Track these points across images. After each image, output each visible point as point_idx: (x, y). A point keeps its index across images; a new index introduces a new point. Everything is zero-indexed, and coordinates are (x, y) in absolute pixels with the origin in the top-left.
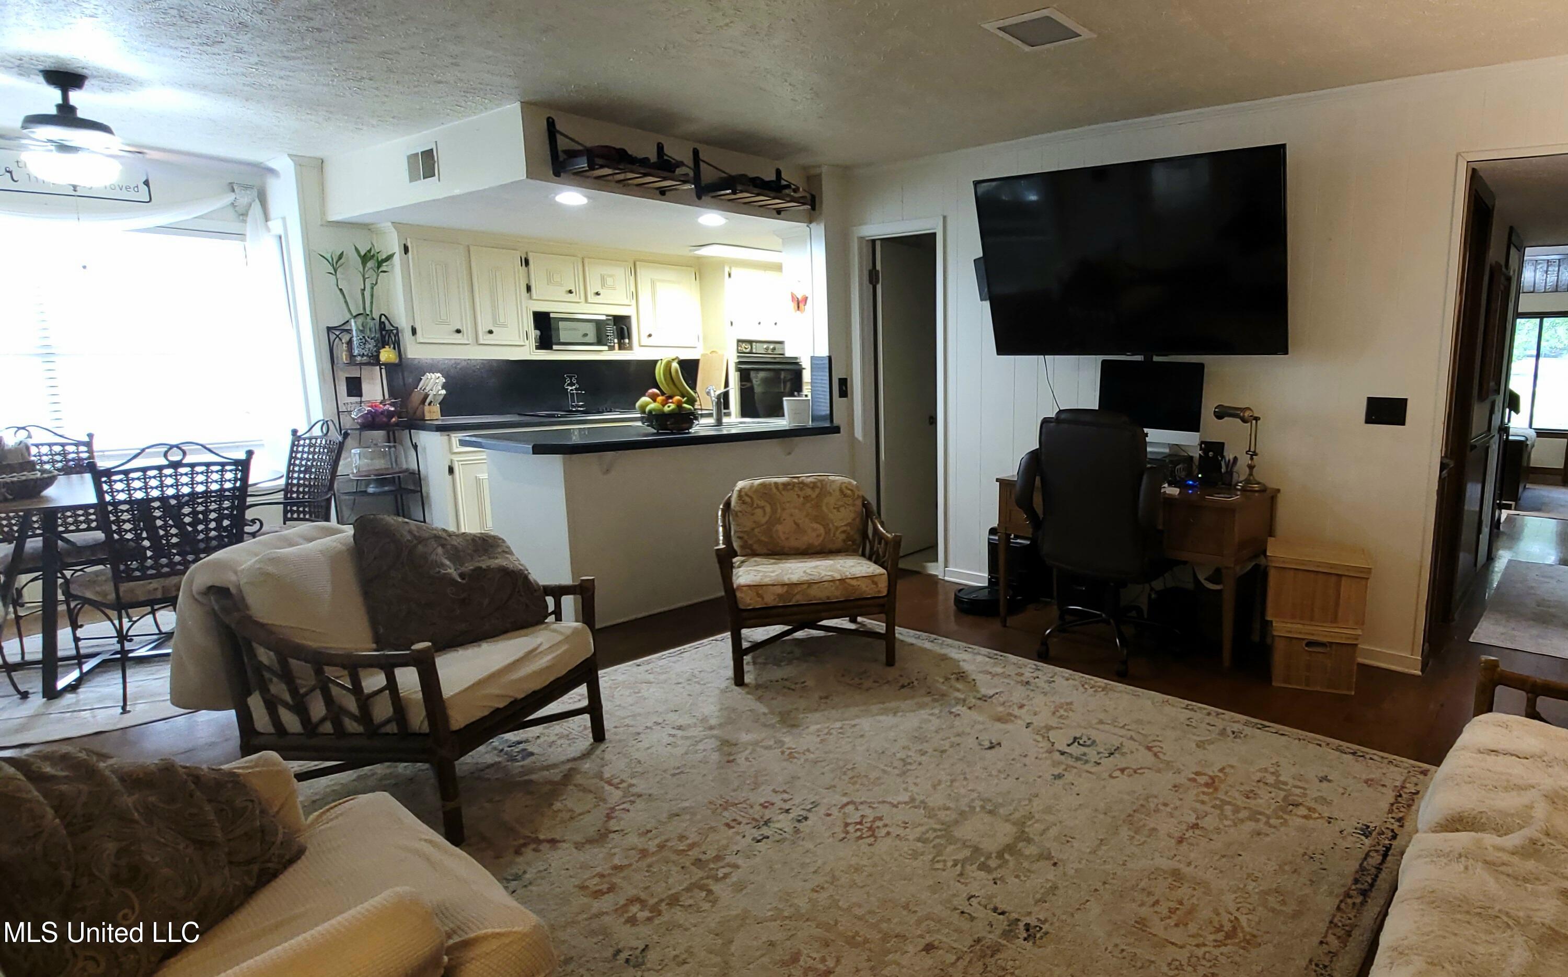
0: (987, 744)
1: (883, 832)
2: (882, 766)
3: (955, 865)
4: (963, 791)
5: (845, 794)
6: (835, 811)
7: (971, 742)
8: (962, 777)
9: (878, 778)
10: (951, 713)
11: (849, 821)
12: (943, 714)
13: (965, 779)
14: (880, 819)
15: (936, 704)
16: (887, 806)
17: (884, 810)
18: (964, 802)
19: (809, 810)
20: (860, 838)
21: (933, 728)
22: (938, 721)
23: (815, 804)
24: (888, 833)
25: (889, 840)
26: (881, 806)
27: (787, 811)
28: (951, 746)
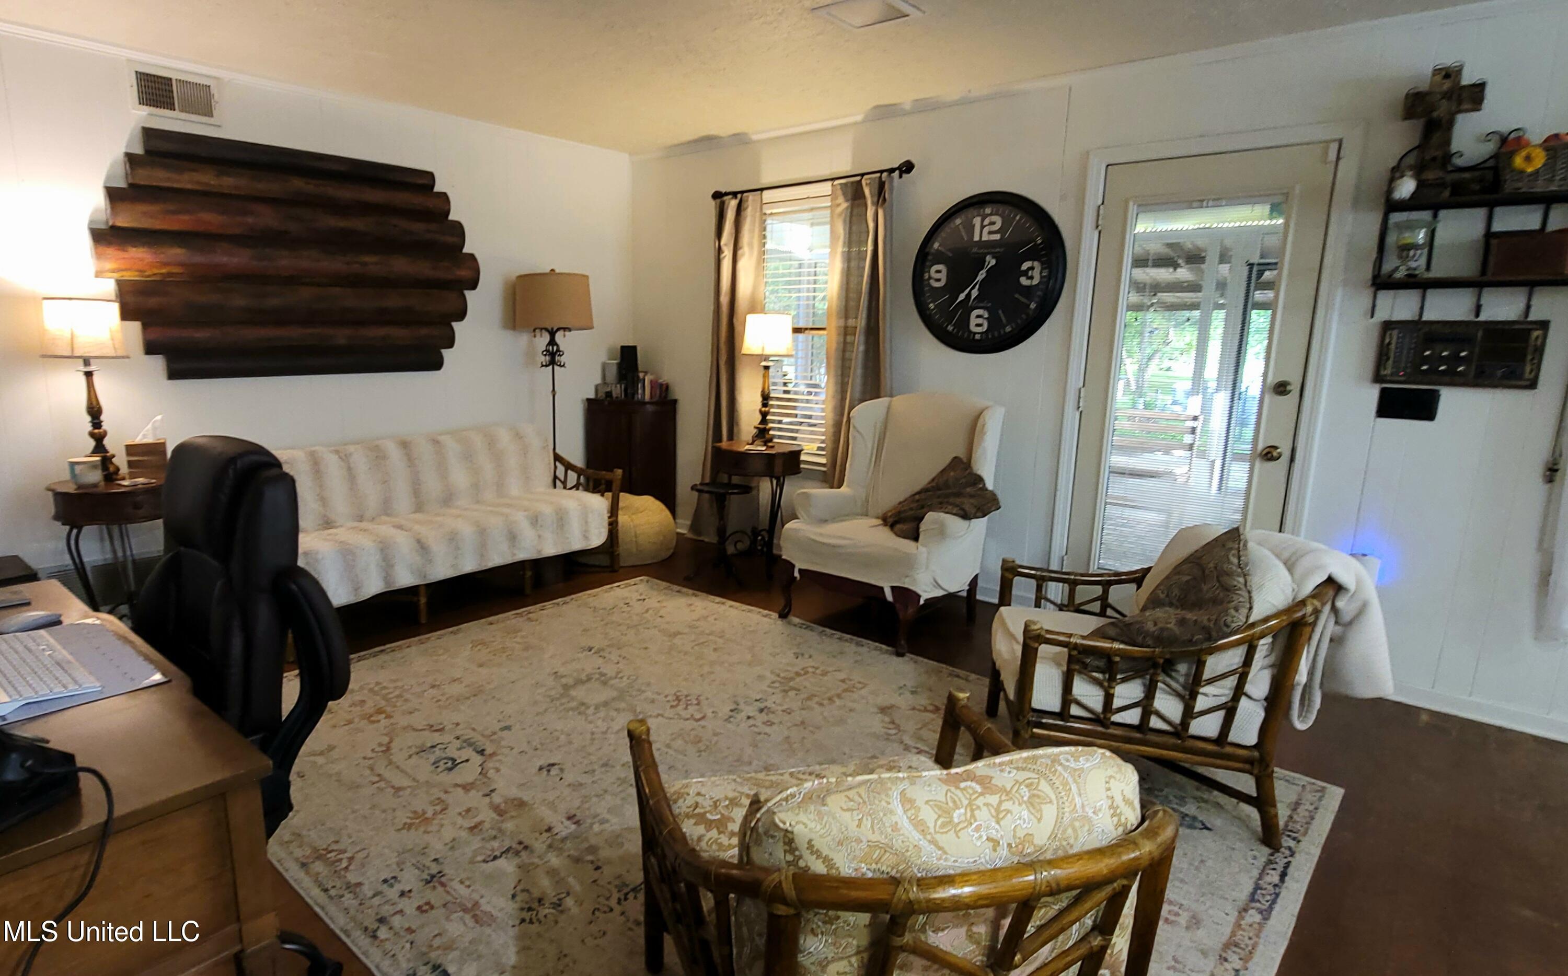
0: (554, 771)
1: (669, 698)
2: (671, 752)
3: (621, 678)
4: (599, 722)
5: (703, 727)
6: (710, 715)
7: (570, 777)
8: (596, 736)
9: (673, 740)
10: (577, 823)
11: (697, 707)
12: (589, 821)
13: (593, 733)
14: (672, 707)
15: (593, 841)
16: (666, 715)
17: (669, 713)
18: (602, 714)
19: (731, 717)
20: (687, 696)
21: (608, 797)
22: (599, 811)
23: (728, 720)
24: (666, 696)
25: (667, 692)
26: (671, 716)
27: (749, 718)
28: (594, 771)
